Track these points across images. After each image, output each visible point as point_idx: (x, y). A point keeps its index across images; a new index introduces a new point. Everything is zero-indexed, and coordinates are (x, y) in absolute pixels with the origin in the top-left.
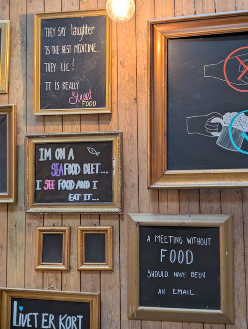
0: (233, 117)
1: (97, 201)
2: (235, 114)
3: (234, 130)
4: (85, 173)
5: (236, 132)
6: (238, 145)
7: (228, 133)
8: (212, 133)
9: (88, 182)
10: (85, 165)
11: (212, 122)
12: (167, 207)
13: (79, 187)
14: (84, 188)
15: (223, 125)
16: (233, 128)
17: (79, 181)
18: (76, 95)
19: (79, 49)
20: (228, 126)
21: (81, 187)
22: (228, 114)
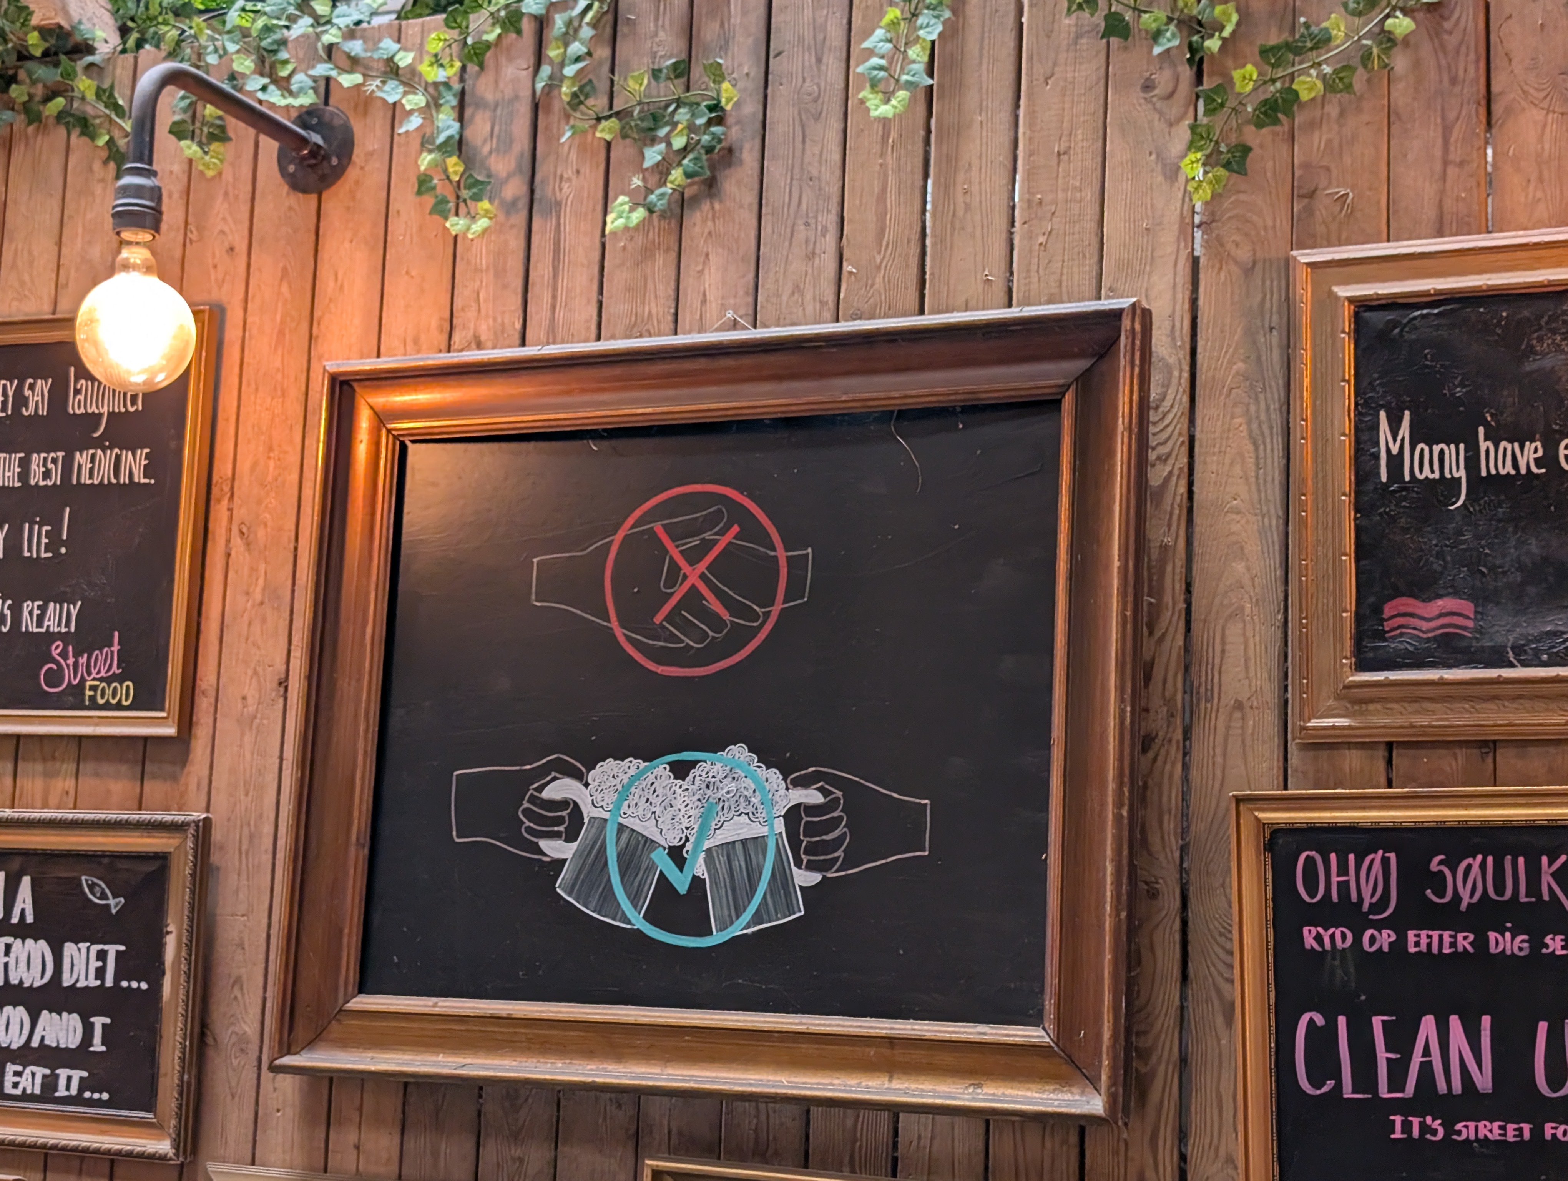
0: (625, 781)
1: (99, 1103)
2: (633, 765)
3: (625, 836)
4: (67, 981)
5: (633, 842)
6: (635, 902)
7: (603, 848)
8: (543, 844)
9: (74, 1020)
10: (69, 948)
11: (546, 794)
12: (357, 1147)
13: (43, 1038)
14: (63, 1046)
15: (588, 812)
16: (621, 828)
17: (45, 1013)
18: (64, 655)
19: (91, 470)
20: (606, 815)
21: (50, 1042)
22: (610, 765)
